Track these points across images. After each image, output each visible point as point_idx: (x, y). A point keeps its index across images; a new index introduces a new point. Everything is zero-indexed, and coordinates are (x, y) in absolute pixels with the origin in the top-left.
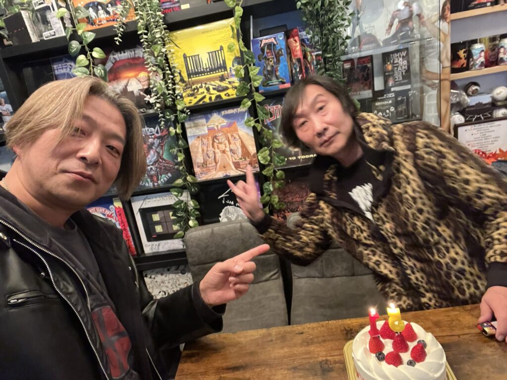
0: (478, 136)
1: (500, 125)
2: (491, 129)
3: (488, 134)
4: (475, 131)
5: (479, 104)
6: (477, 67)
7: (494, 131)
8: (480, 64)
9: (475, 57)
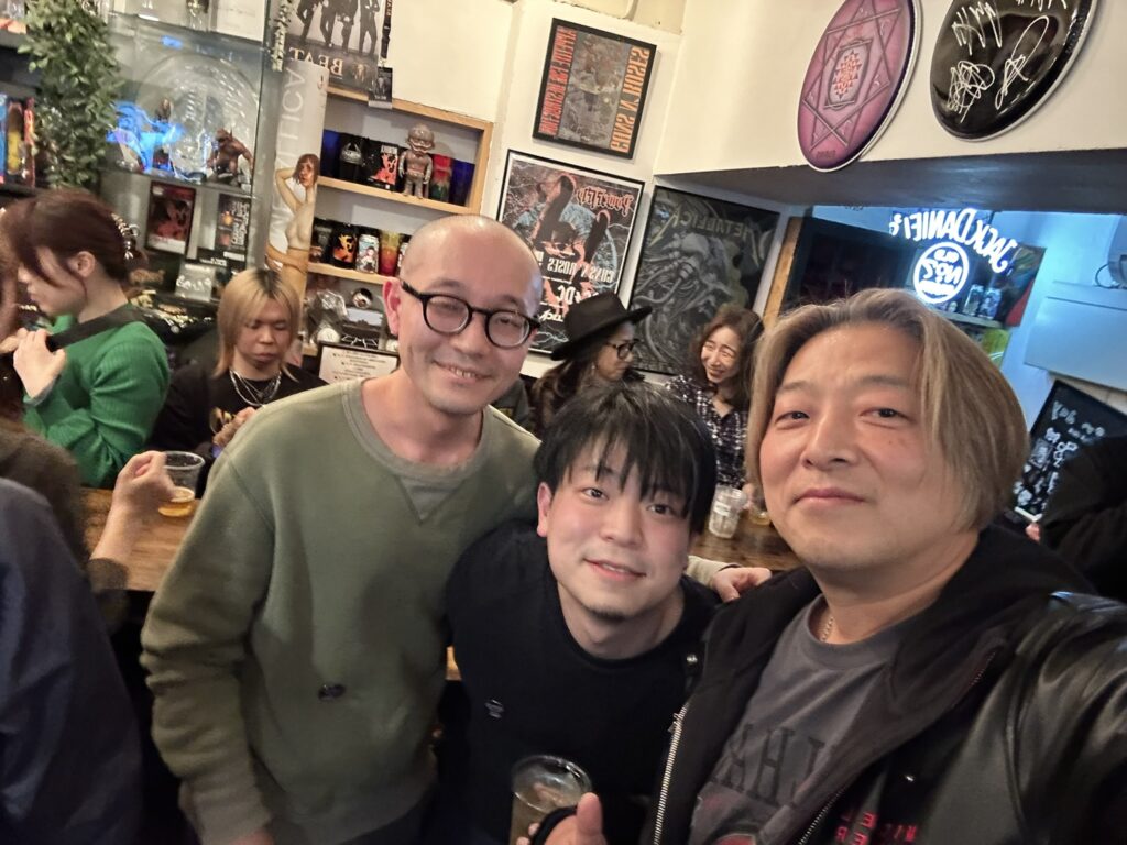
0: (351, 368)
1: (383, 362)
2: (371, 364)
3: (365, 370)
4: (347, 360)
5: (363, 323)
6: (362, 267)
7: (374, 368)
8: (365, 264)
9: (361, 253)
